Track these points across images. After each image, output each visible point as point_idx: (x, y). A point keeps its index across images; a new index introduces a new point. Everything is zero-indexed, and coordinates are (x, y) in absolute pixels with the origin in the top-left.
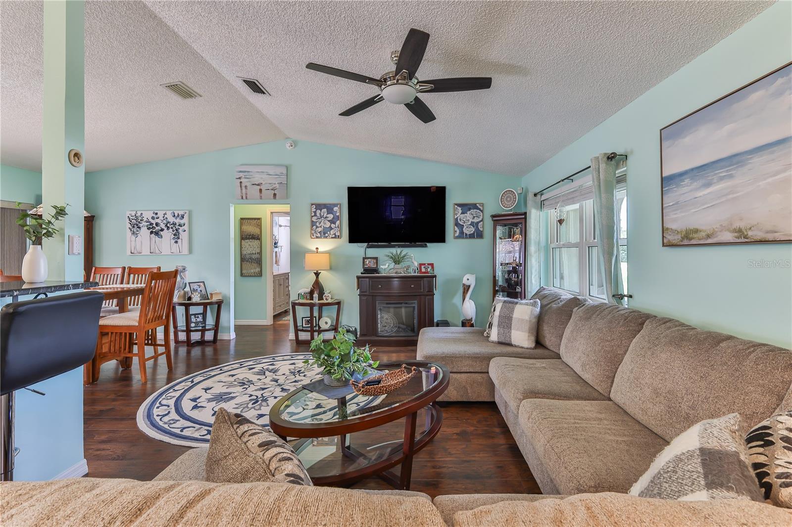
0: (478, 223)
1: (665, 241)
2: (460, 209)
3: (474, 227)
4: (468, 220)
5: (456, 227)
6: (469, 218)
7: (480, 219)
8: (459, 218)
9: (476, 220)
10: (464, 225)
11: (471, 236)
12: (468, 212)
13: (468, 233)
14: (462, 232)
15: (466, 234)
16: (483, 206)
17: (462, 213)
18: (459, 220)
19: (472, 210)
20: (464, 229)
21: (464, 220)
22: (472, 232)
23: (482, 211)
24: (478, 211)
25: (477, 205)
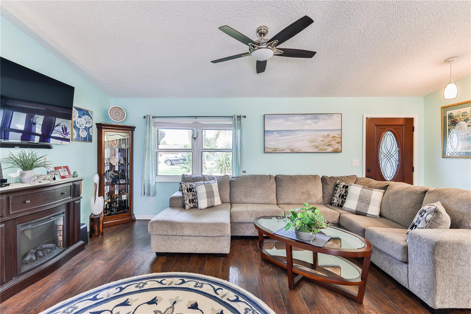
0: (89, 128)
1: (266, 151)
2: (77, 112)
3: (87, 131)
4: (83, 125)
5: (74, 129)
6: (83, 123)
7: (90, 125)
8: (76, 121)
9: (88, 126)
10: (80, 128)
11: (85, 140)
12: (83, 117)
13: (83, 137)
14: (78, 135)
15: (81, 137)
16: (92, 114)
17: (79, 117)
18: (76, 123)
19: (85, 116)
20: (80, 132)
21: (80, 124)
22: (85, 136)
23: (91, 118)
24: (89, 117)
25: (89, 112)
